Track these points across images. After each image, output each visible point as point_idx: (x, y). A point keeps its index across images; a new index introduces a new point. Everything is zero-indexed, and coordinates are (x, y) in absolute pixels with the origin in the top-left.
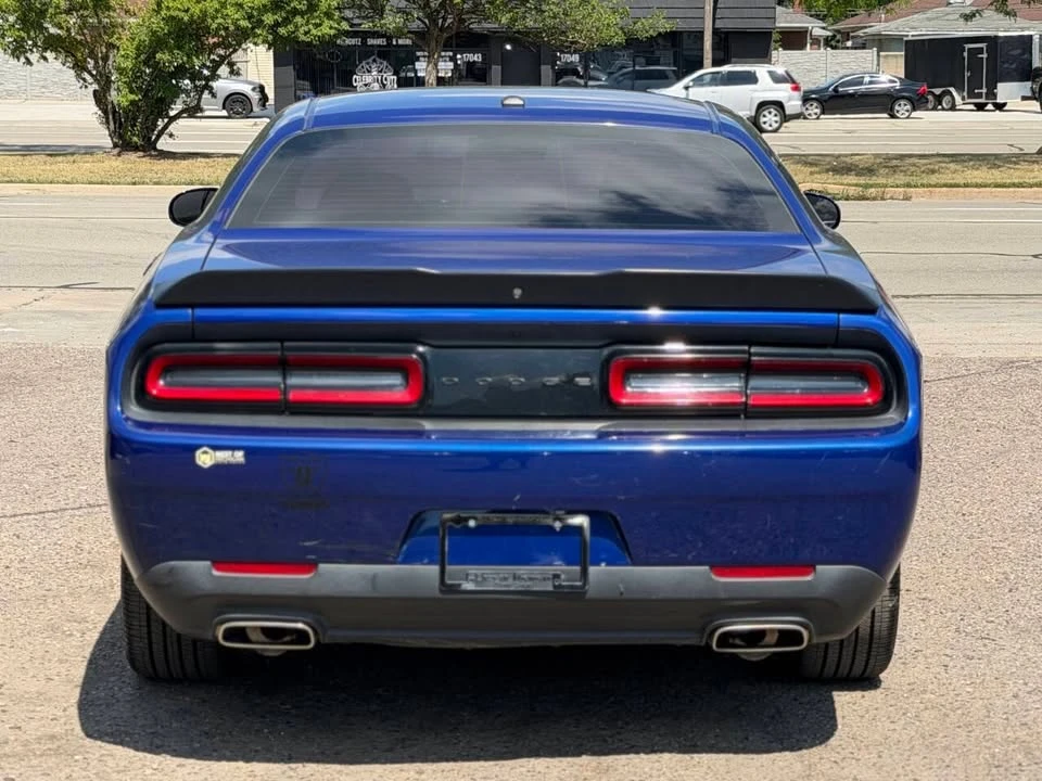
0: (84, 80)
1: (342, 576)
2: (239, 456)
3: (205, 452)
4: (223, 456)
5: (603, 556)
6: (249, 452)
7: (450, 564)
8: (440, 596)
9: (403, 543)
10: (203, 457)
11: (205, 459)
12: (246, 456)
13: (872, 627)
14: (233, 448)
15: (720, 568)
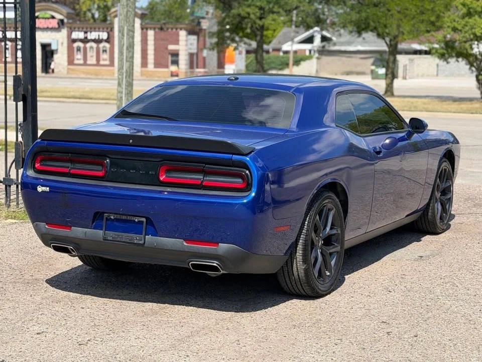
0: (472, 70)
1: (77, 232)
2: (47, 189)
3: (40, 187)
4: (44, 189)
5: (150, 233)
8: (102, 240)
9: (93, 223)
12: (49, 189)
13: (299, 276)
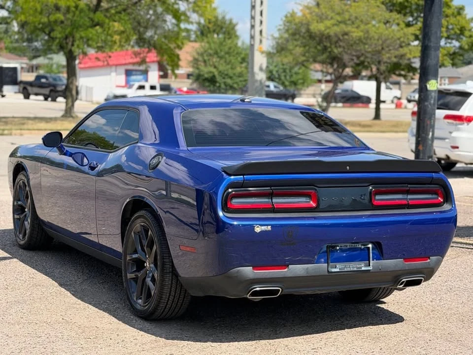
1: (297, 269)
2: (269, 228)
3: (258, 227)
4: (264, 228)
6: (272, 226)
7: (331, 263)
8: (327, 274)
10: (257, 229)
11: (258, 229)
12: (271, 228)
14: (267, 225)
15: (406, 260)
